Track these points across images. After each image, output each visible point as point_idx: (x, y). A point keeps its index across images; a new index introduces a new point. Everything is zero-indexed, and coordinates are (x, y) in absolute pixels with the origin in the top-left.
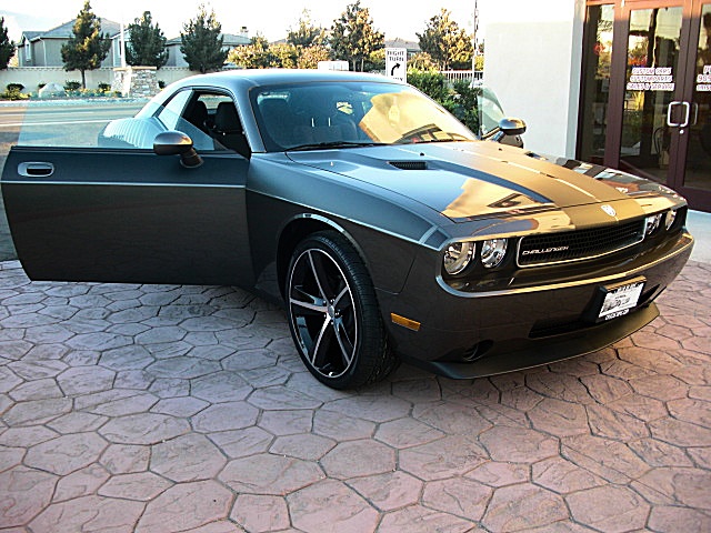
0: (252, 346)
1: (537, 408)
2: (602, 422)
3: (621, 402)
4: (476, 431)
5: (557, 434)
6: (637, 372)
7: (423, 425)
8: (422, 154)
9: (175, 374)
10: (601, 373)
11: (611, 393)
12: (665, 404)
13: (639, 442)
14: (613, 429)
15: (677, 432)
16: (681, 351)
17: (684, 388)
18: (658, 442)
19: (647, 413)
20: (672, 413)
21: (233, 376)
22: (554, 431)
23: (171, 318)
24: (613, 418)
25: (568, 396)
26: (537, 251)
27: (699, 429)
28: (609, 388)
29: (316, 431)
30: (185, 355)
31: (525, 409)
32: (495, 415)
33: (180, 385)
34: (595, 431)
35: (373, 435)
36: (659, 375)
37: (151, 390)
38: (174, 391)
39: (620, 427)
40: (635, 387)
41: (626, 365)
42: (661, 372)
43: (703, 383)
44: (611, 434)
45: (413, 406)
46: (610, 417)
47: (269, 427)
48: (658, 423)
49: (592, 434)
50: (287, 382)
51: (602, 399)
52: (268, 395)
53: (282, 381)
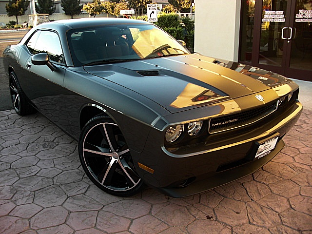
0: (71, 168)
1: (219, 206)
2: (255, 214)
3: (264, 199)
4: (186, 223)
5: (231, 224)
6: (272, 178)
7: (157, 220)
8: (156, 66)
9: (28, 188)
10: (254, 180)
11: (260, 194)
12: (288, 200)
13: (275, 228)
14: (261, 219)
15: (296, 220)
16: (295, 164)
17: (297, 188)
18: (286, 228)
19: (279, 206)
20: (293, 206)
21: (58, 188)
22: (228, 221)
23: (33, 150)
24: (261, 211)
25: (237, 196)
26: (220, 124)
27: (308, 217)
28: (258, 190)
29: (98, 227)
30: (35, 175)
31: (213, 207)
32: (196, 212)
33: (29, 196)
34: (251, 221)
35: (129, 228)
36: (284, 180)
37: (12, 199)
38: (25, 199)
39: (265, 217)
40: (272, 188)
41: (267, 174)
42: (285, 178)
43: (307, 184)
44: (260, 223)
45: (152, 206)
46: (260, 210)
47: (72, 225)
48: (285, 213)
49: (250, 223)
50: (86, 191)
51: (255, 198)
52: (75, 202)
53: (83, 191)
